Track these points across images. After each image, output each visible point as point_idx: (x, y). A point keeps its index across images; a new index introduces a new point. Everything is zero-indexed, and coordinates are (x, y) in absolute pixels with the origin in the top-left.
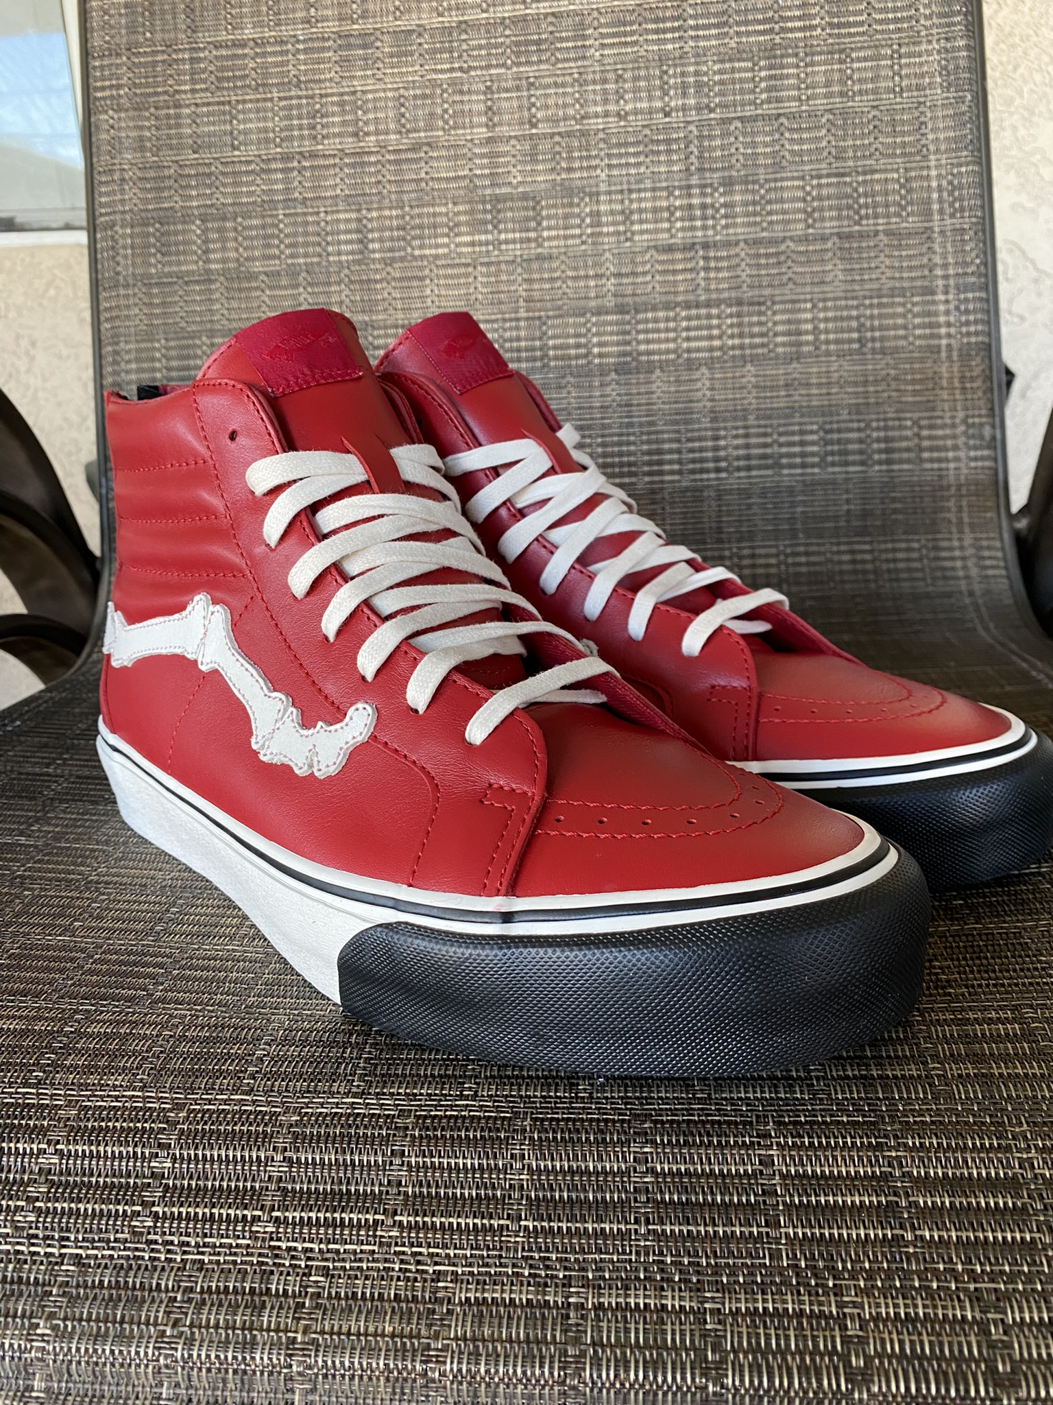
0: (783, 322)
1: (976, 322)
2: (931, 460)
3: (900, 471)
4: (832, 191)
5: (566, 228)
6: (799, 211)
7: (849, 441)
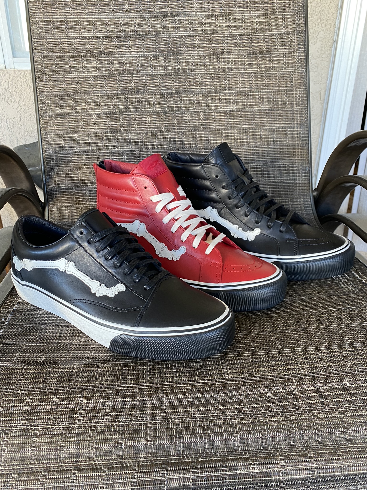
0: (252, 135)
1: (305, 137)
2: (292, 176)
3: (284, 179)
4: (266, 96)
5: (189, 104)
6: (257, 102)
7: (270, 171)
